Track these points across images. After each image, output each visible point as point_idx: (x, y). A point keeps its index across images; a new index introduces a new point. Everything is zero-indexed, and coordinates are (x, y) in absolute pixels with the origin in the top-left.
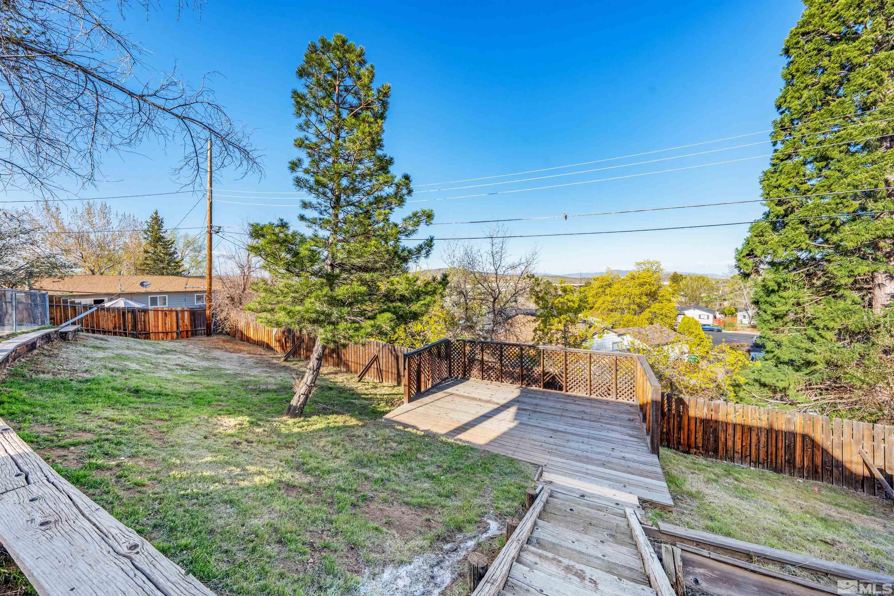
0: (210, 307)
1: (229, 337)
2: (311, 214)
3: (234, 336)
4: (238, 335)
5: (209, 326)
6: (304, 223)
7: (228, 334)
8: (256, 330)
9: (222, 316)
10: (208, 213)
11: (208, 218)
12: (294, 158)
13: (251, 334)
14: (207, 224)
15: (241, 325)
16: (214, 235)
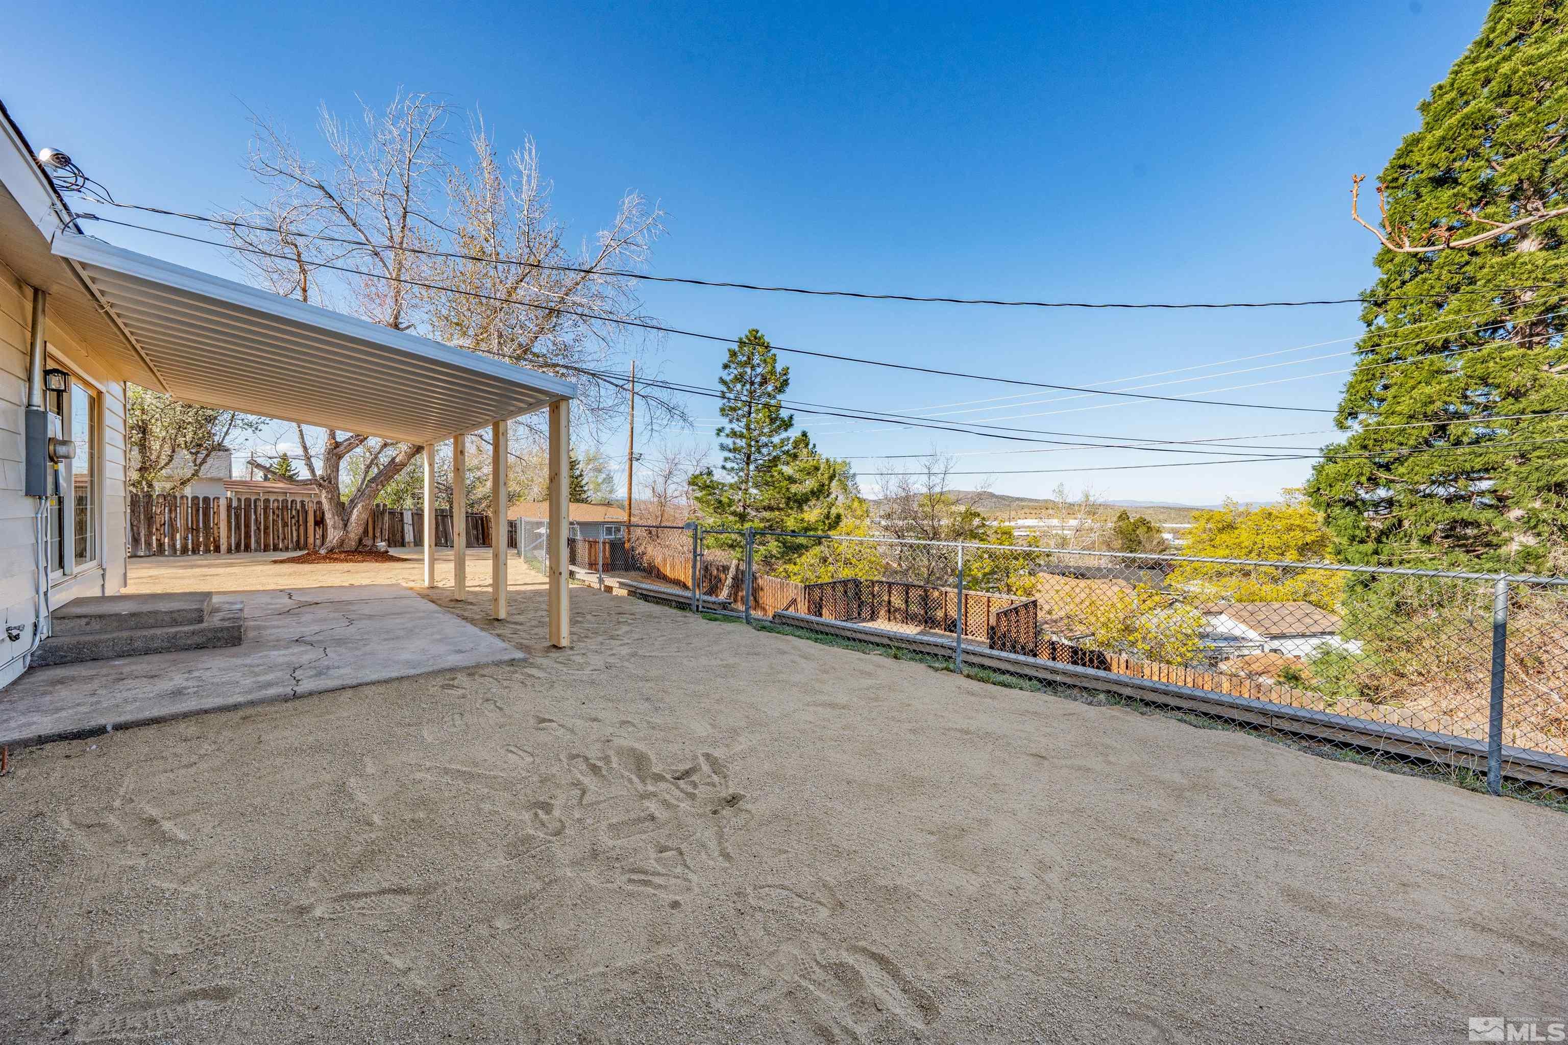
0: (629, 541)
1: (645, 574)
2: (729, 465)
3: (650, 573)
4: (655, 572)
5: (626, 561)
6: (724, 471)
7: (644, 570)
8: (673, 567)
9: (640, 550)
10: (629, 439)
11: (629, 444)
12: (720, 426)
13: (668, 572)
14: (627, 451)
15: (658, 561)
16: (634, 463)
